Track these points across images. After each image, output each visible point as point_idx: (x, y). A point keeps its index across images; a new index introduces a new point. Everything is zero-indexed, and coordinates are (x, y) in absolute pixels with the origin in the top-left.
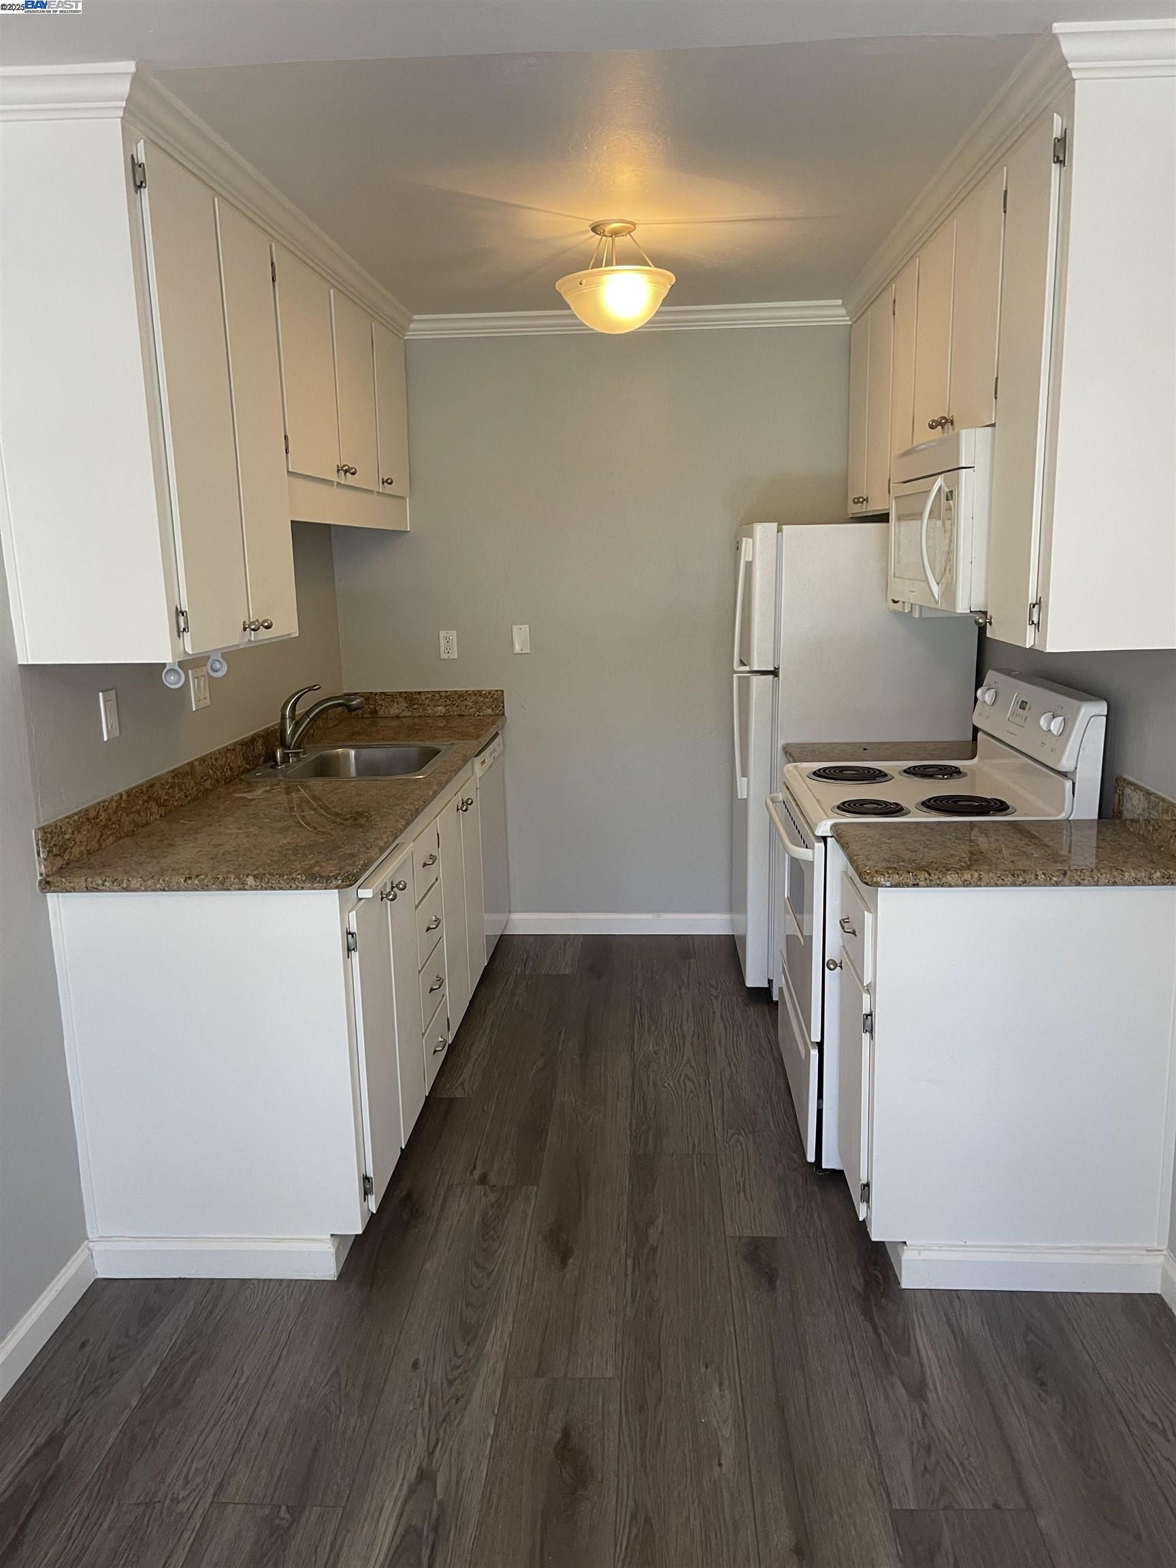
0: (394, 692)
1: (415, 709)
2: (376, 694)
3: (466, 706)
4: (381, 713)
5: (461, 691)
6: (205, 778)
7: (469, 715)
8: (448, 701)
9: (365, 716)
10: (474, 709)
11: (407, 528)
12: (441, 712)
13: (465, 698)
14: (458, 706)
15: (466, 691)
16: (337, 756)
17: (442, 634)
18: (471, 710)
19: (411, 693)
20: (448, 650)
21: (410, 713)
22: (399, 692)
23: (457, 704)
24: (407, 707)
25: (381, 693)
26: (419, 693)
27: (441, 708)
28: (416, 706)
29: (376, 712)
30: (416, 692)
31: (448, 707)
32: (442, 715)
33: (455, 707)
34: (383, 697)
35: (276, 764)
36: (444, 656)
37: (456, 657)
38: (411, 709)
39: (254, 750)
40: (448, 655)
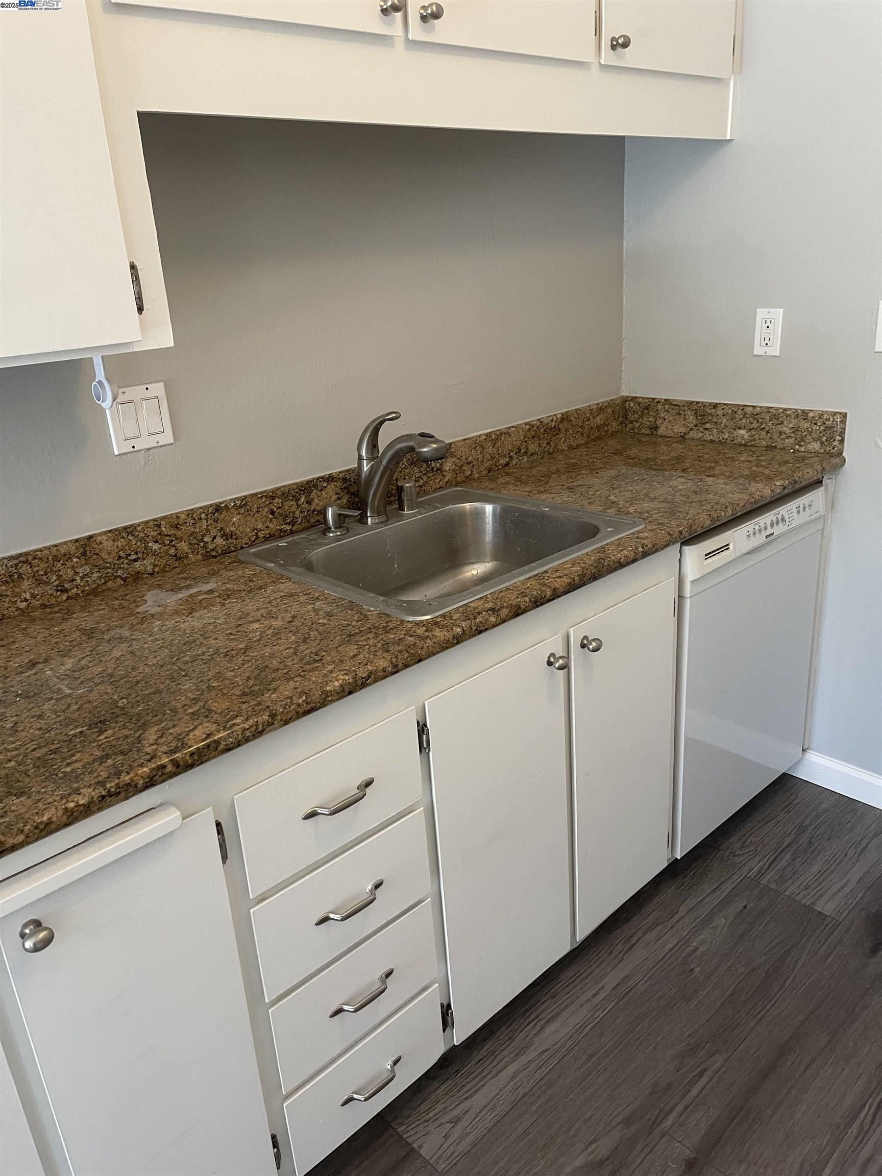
0: (682, 401)
1: (707, 429)
2: (658, 402)
3: (781, 433)
4: (661, 431)
5: (777, 409)
6: (133, 557)
7: (784, 449)
8: (755, 422)
9: (643, 431)
10: (792, 441)
11: (726, 135)
12: (743, 437)
13: (781, 419)
14: (768, 432)
15: (785, 410)
16: (462, 515)
17: (761, 313)
18: (787, 441)
19: (704, 405)
20: (767, 341)
21: (701, 435)
22: (687, 402)
23: (767, 429)
24: (696, 426)
25: (666, 400)
26: (715, 406)
27: (743, 432)
28: (708, 426)
29: (656, 428)
30: (711, 404)
31: (753, 432)
32: (743, 442)
33: (764, 433)
34: (667, 407)
35: (328, 529)
36: (758, 350)
37: (778, 355)
38: (701, 429)
39: (309, 503)
40: (766, 348)
